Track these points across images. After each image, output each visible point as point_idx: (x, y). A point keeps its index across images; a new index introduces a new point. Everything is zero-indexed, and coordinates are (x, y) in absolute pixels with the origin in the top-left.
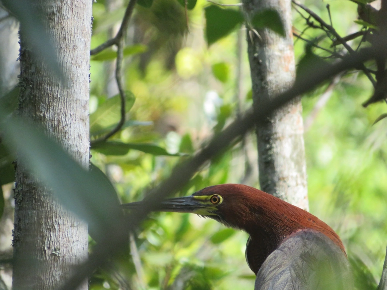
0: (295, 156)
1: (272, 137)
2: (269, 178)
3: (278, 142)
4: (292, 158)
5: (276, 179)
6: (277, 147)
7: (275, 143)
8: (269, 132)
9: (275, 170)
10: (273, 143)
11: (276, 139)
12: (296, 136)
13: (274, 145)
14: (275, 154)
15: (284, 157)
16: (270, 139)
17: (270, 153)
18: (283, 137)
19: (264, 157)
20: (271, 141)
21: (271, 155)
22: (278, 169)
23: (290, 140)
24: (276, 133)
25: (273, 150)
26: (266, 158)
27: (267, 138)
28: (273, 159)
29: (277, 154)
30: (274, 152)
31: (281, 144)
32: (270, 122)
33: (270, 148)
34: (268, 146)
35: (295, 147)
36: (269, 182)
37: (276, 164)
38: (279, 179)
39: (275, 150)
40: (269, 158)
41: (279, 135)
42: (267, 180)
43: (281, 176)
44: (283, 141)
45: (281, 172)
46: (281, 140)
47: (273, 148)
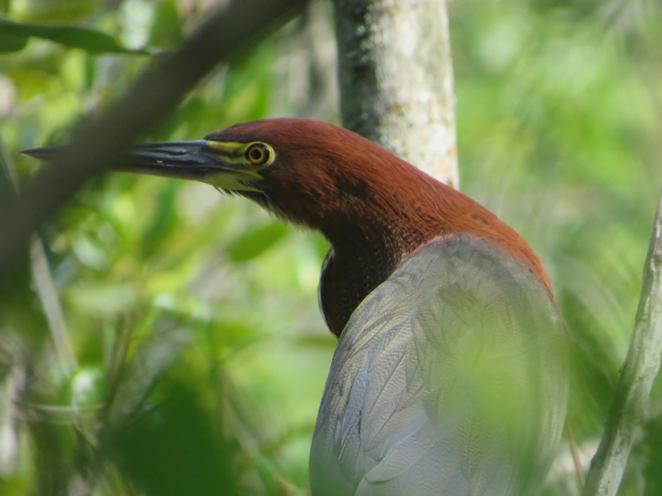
0: (425, 52)
1: (370, 7)
2: (365, 105)
3: (384, 21)
4: (418, 59)
5: (379, 108)
6: (382, 31)
7: (377, 22)
9: (378, 87)
10: (373, 22)
11: (380, 13)
12: (427, 5)
13: (374, 28)
14: (378, 48)
15: (399, 56)
16: (365, 11)
17: (365, 45)
18: (396, 6)
19: (351, 55)
20: (368, 18)
21: (367, 52)
22: (385, 85)
23: (413, 15)
25: (371, 38)
26: (356, 59)
27: (358, 11)
28: (373, 58)
29: (383, 48)
30: (374, 43)
31: (392, 25)
33: (366, 35)
34: (361, 30)
35: (426, 32)
36: (365, 116)
37: (379, 71)
38: (388, 109)
39: (377, 39)
40: (364, 59)
42: (359, 112)
43: (391, 101)
44: (398, 18)
45: (393, 91)
46: (391, 16)
47: (374, 33)
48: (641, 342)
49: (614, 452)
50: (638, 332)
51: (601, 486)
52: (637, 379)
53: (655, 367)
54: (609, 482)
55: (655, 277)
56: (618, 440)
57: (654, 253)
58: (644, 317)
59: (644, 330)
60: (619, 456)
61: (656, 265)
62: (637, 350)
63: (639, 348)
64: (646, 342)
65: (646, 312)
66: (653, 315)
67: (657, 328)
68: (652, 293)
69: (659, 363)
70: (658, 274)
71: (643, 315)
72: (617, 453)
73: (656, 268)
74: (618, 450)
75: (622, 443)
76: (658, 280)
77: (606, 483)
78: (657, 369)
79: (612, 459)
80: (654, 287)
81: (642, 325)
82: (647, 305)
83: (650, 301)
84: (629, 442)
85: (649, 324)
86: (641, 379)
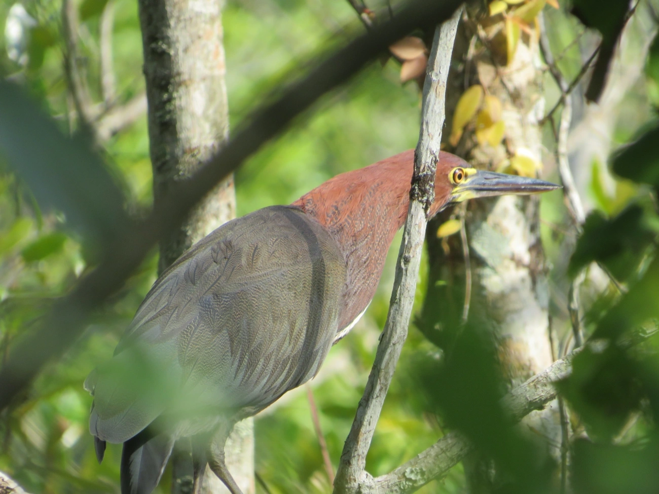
0: (211, 112)
1: (172, 80)
2: (168, 149)
3: (182, 90)
4: (206, 117)
5: (178, 152)
6: (180, 98)
7: (177, 91)
8: (166, 72)
9: (178, 137)
10: (173, 91)
11: (180, 84)
12: (213, 78)
13: (175, 95)
14: (177, 109)
15: (193, 115)
16: (168, 83)
17: (168, 107)
18: (190, 79)
19: (158, 114)
20: (170, 88)
21: (170, 112)
22: (182, 135)
23: (202, 86)
24: (179, 74)
25: (173, 102)
26: (161, 117)
27: (163, 83)
28: (174, 117)
29: (181, 109)
30: (175, 106)
31: (188, 93)
32: (169, 55)
33: (170, 100)
34: (166, 96)
35: (211, 97)
36: (168, 157)
37: (178, 125)
38: (184, 152)
39: (177, 102)
40: (168, 117)
41: (185, 77)
42: (164, 154)
43: (187, 146)
44: (191, 88)
45: (188, 140)
46: (187, 87)
47: (175, 99)
48: (394, 318)
49: (375, 396)
50: (392, 311)
51: (366, 420)
52: (391, 344)
53: (404, 336)
54: (371, 417)
55: (404, 272)
56: (378, 388)
57: (403, 255)
58: (396, 301)
59: (396, 310)
60: (379, 398)
61: (405, 264)
62: (391, 324)
63: (393, 322)
64: (398, 318)
65: (398, 297)
66: (402, 299)
67: (405, 308)
68: (402, 284)
69: (407, 333)
70: (406, 270)
71: (396, 299)
72: (377, 397)
73: (405, 266)
74: (378, 395)
75: (381, 390)
76: (406, 275)
77: (369, 418)
78: (405, 337)
79: (374, 401)
80: (403, 280)
81: (395, 306)
82: (398, 292)
83: (401, 289)
84: (386, 389)
85: (400, 306)
86: (394, 344)
